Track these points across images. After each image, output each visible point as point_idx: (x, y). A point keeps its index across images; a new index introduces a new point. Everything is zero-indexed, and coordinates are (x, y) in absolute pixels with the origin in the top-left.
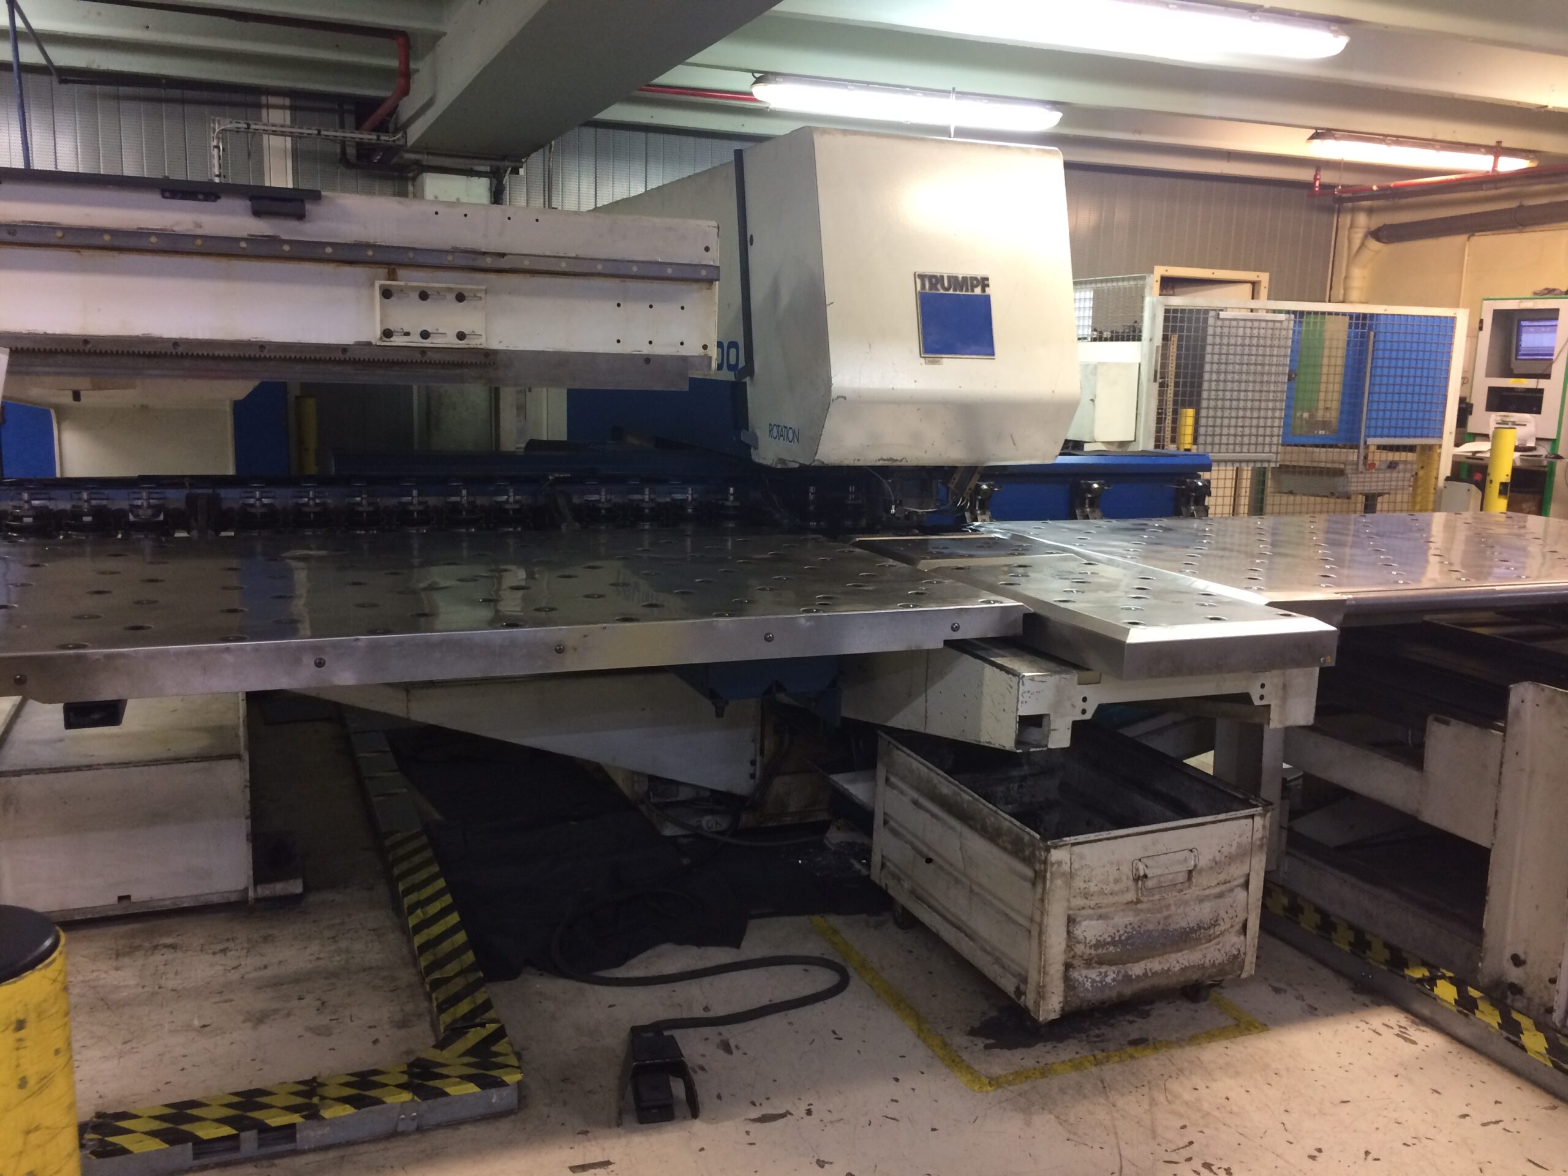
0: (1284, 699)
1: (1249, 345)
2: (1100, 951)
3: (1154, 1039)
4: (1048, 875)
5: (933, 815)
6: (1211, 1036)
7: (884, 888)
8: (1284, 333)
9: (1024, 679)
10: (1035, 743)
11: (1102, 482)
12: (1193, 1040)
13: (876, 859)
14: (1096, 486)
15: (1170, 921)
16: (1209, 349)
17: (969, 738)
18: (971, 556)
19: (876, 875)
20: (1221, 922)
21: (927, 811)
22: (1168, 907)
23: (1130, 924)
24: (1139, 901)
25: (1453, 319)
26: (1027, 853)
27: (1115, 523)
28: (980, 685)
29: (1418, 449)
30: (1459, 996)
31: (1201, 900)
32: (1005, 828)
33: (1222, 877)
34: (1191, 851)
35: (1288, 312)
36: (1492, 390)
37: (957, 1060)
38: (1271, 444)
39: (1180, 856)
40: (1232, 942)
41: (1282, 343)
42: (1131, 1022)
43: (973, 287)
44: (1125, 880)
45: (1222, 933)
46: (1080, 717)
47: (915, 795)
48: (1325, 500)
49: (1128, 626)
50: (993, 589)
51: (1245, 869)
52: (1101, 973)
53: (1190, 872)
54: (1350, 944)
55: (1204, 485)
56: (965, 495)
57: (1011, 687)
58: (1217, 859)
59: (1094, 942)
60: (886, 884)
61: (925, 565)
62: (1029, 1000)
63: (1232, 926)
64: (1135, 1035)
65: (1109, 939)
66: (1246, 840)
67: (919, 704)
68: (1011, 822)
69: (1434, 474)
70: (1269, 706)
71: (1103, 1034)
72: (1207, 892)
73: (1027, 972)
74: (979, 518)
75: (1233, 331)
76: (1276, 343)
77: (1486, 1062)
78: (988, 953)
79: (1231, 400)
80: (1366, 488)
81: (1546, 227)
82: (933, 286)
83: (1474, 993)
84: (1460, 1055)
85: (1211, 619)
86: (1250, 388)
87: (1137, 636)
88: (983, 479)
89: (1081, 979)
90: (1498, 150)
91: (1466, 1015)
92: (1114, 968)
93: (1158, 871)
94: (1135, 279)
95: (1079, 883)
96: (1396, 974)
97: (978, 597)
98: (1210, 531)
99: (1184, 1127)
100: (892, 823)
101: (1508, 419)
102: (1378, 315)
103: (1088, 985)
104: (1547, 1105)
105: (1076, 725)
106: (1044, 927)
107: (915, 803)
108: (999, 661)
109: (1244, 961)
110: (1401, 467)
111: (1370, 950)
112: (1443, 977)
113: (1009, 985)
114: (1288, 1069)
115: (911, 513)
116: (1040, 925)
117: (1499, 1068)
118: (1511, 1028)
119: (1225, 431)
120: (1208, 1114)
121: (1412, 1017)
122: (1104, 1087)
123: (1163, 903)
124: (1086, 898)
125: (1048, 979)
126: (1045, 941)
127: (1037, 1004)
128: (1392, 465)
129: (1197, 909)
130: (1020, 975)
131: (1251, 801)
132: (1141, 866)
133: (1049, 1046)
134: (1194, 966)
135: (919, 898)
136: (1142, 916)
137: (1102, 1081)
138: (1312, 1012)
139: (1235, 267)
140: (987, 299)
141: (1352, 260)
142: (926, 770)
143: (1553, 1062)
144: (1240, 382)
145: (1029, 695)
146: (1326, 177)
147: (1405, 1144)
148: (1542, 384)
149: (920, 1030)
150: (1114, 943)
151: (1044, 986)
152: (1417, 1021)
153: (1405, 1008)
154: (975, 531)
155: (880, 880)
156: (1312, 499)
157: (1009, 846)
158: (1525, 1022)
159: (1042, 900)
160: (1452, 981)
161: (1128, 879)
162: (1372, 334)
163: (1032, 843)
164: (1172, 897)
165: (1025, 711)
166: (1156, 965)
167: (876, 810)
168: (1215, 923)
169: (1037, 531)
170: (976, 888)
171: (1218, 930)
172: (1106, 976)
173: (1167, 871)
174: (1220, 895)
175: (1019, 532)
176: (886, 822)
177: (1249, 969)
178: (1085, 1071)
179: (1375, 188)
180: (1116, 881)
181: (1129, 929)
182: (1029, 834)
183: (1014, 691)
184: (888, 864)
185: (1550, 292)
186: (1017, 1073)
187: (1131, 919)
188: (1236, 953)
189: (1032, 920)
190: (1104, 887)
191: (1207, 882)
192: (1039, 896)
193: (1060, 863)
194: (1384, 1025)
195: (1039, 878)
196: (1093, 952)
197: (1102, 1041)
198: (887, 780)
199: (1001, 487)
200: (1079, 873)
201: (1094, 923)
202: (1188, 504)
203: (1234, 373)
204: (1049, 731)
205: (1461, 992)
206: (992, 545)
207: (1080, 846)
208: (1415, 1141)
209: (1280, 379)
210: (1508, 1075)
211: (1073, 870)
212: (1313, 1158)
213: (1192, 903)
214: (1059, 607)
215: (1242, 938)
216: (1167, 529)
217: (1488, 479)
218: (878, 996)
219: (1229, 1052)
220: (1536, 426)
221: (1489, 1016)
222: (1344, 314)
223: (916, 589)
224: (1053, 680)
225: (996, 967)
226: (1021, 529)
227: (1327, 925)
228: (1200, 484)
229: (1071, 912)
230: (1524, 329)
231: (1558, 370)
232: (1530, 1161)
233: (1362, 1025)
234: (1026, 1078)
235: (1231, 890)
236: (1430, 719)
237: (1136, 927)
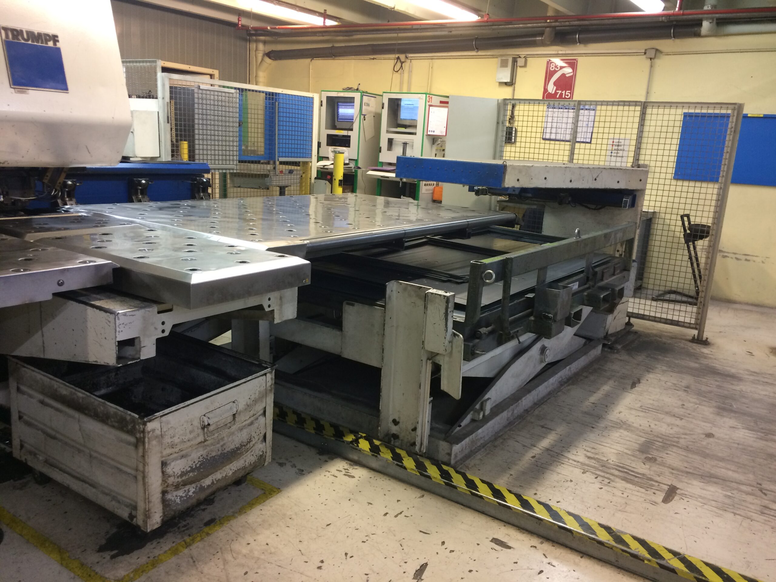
0: (281, 305)
1: (217, 105)
2: (184, 478)
3: (219, 517)
4: (146, 440)
5: (57, 410)
6: (251, 504)
7: (24, 461)
8: (234, 99)
9: (119, 315)
10: (130, 357)
11: (147, 179)
12: (242, 511)
13: (16, 442)
14: (144, 182)
15: (225, 447)
16: (196, 106)
17: (80, 359)
18: (66, 229)
19: (16, 454)
20: (253, 439)
21: (52, 407)
22: (222, 439)
23: (201, 456)
24: (205, 440)
25: (313, 98)
26: (130, 427)
27: (160, 204)
28: (85, 321)
29: (301, 163)
30: (371, 446)
31: (241, 429)
32: (112, 413)
33: (252, 413)
34: (234, 402)
35: (235, 88)
36: (329, 136)
37: (92, 574)
38: (233, 160)
39: (228, 407)
40: (259, 448)
41: (234, 105)
42: (204, 510)
43: (47, 41)
44: (196, 429)
45: (254, 445)
46: (161, 335)
47: (41, 397)
48: (256, 190)
49: (190, 272)
50: (86, 252)
51: (263, 405)
52: (185, 491)
53: (234, 415)
54: (314, 429)
55: (207, 181)
56: (56, 187)
57: (110, 322)
58: (249, 404)
59: (180, 473)
60: (26, 459)
61: (31, 237)
62: (139, 521)
63: (259, 439)
64: (207, 519)
65: (189, 469)
66: (262, 389)
67: (37, 338)
68: (116, 408)
69: (309, 176)
70: (273, 310)
71: (188, 524)
72: (244, 424)
73: (136, 503)
74: (68, 203)
75: (208, 96)
76: (231, 105)
77: (388, 478)
78: (107, 494)
79: (211, 135)
80: (281, 183)
81: (345, 58)
82: (14, 37)
83: (377, 442)
84: (376, 478)
85: (241, 262)
86: (220, 129)
87: (197, 278)
88: (68, 177)
89: (173, 499)
90: (325, 15)
91: (376, 456)
92: (194, 485)
93: (216, 420)
94: (150, 62)
95: (167, 440)
96: (340, 441)
97: (77, 259)
98: (217, 207)
99: (246, 573)
100: (25, 417)
101: (336, 150)
102: (279, 93)
103: (178, 501)
104: (419, 495)
105: (158, 341)
106: (146, 474)
107: (42, 402)
108: (98, 303)
109: (266, 456)
110: (295, 172)
111: (324, 430)
112: (361, 437)
113: (124, 513)
114: (296, 514)
115: (15, 200)
116: (143, 472)
117: (394, 481)
118: (397, 458)
119: (209, 152)
120: (258, 559)
121: (349, 462)
122: (194, 562)
123: (220, 437)
124: (173, 448)
125: (151, 505)
126: (148, 482)
127: (145, 522)
128: (291, 172)
129: (239, 435)
130: (131, 505)
131: (263, 365)
132: (205, 419)
133: (155, 543)
134: (240, 469)
135: (52, 465)
136: (208, 448)
137: (192, 558)
138: (302, 473)
139: (201, 65)
140: (58, 50)
141: (259, 66)
142: (48, 380)
143: (420, 473)
144: (214, 125)
145: (124, 326)
146: (244, 21)
147: (363, 542)
148: (350, 133)
149: (62, 559)
150: (192, 470)
151: (149, 510)
152: (352, 463)
153: (345, 458)
154: (66, 211)
155: (21, 457)
156: (249, 190)
157: (116, 424)
158: (403, 453)
159: (143, 456)
160: (366, 438)
161: (198, 429)
162: (277, 103)
163: (133, 420)
164: (225, 433)
165: (121, 337)
166: (218, 475)
167: (12, 410)
168: (250, 441)
169: (110, 210)
170: (95, 454)
171: (252, 444)
172: (189, 491)
173: (221, 418)
174: (252, 423)
175: (98, 211)
176: (20, 418)
177: (268, 459)
178: (181, 554)
179: (269, 28)
180: (191, 432)
181: (201, 459)
182: (130, 415)
183: (112, 324)
184: (25, 445)
185: (349, 89)
186: (136, 571)
187: (202, 453)
188: (261, 454)
189: (137, 470)
190: (184, 438)
191: (243, 419)
192: (141, 453)
193: (153, 430)
194: (337, 470)
195: (140, 443)
196: (180, 480)
197: (187, 529)
198: (18, 389)
199: (80, 183)
200: (167, 433)
201: (179, 462)
202: (199, 192)
203: (210, 120)
204: (140, 348)
205: (371, 443)
206: (80, 220)
207: (166, 416)
208: (367, 538)
209: (235, 125)
210: (399, 483)
211: (163, 433)
212: (320, 568)
213: (236, 433)
214: (138, 262)
215: (264, 444)
216: (193, 207)
217: (334, 178)
218: (28, 542)
219: (263, 512)
220: (349, 153)
221: (386, 454)
222: (263, 92)
223: (25, 256)
224: (140, 313)
225: (113, 503)
226: (99, 209)
227: (301, 421)
228: (205, 180)
229: (164, 459)
230: (340, 107)
231: (356, 126)
232: (421, 531)
233: (327, 473)
234: (142, 572)
235: (257, 419)
236: (344, 303)
237: (205, 456)
